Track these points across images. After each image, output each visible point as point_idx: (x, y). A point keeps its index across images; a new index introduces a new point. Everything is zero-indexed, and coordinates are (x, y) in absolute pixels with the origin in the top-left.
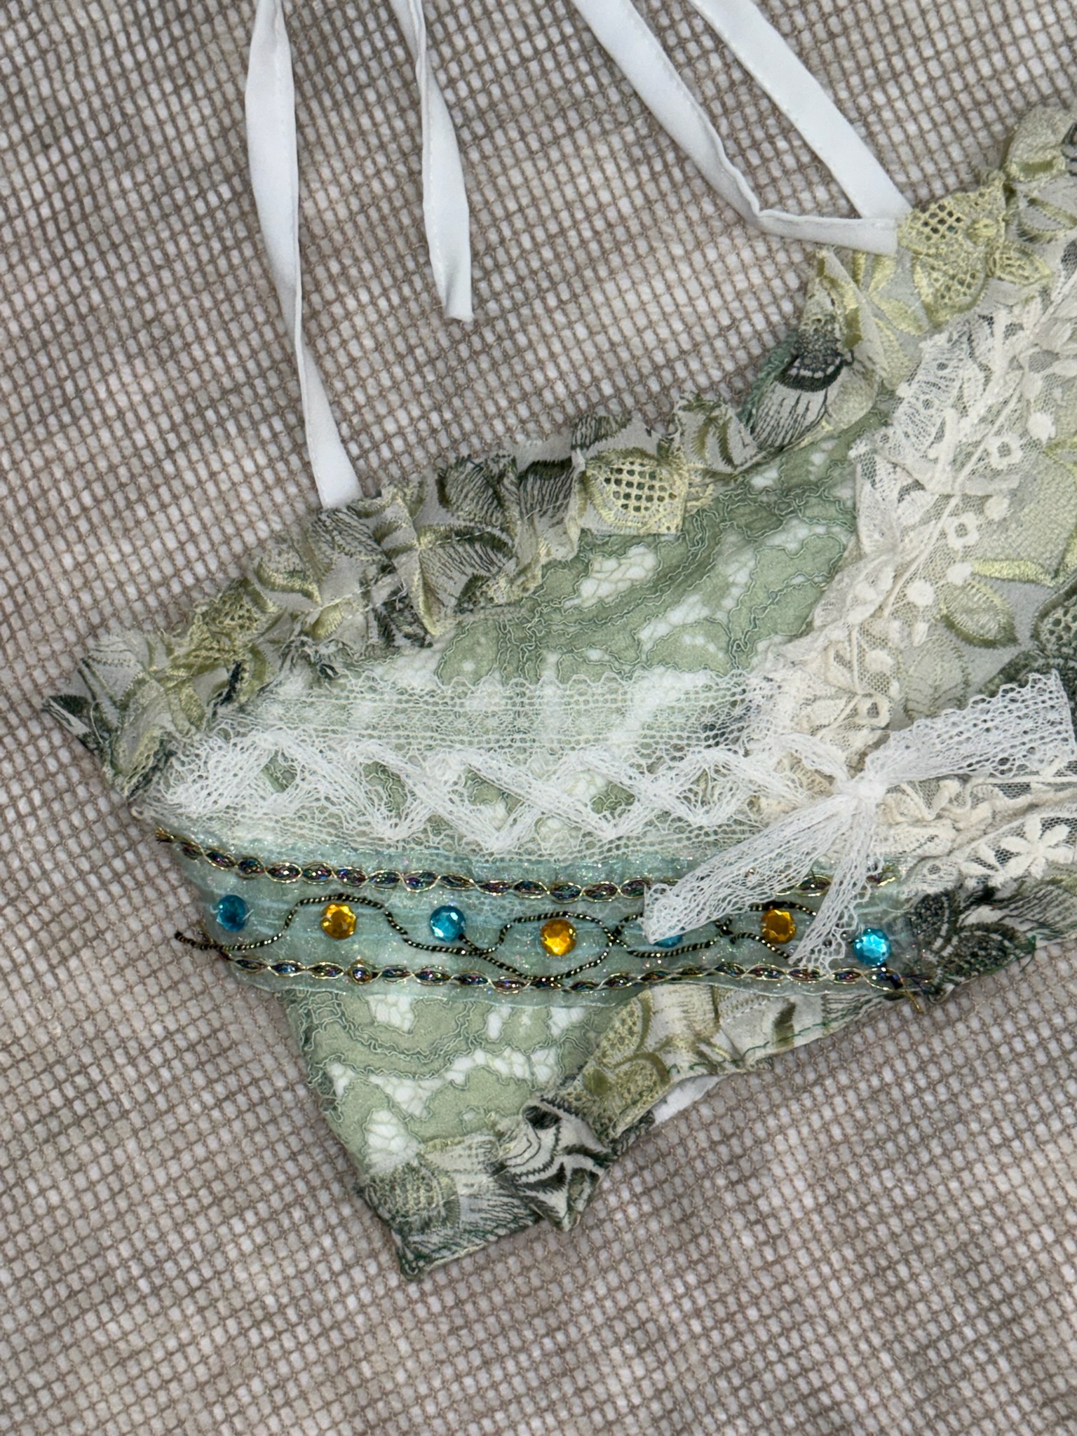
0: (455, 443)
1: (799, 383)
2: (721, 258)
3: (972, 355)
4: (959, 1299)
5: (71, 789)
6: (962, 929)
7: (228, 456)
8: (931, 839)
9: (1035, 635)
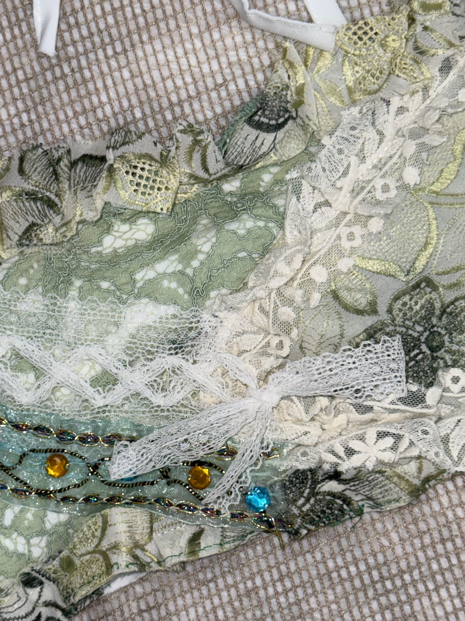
0: (35, 136)
1: (259, 126)
2: (222, 38)
3: (373, 124)
6: (318, 494)
8: (306, 433)
9: (390, 311)
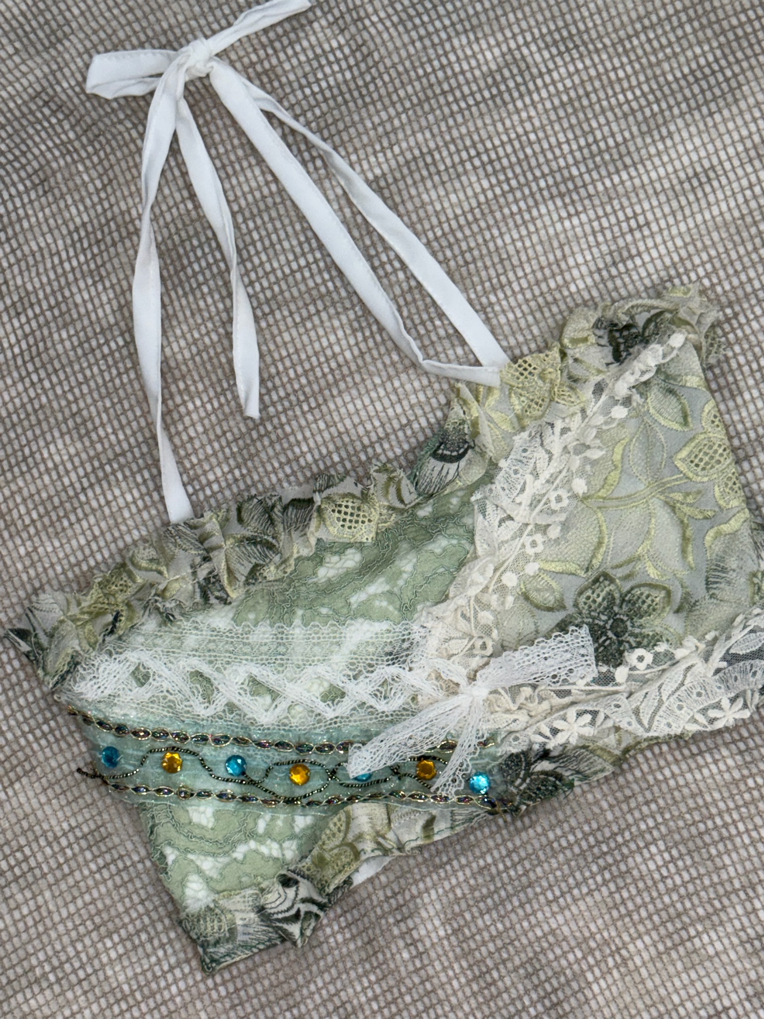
0: (248, 488)
1: (443, 458)
3: (542, 444)
4: (527, 992)
5: (19, 683)
6: (532, 774)
7: (117, 492)
8: (515, 721)
9: (576, 605)
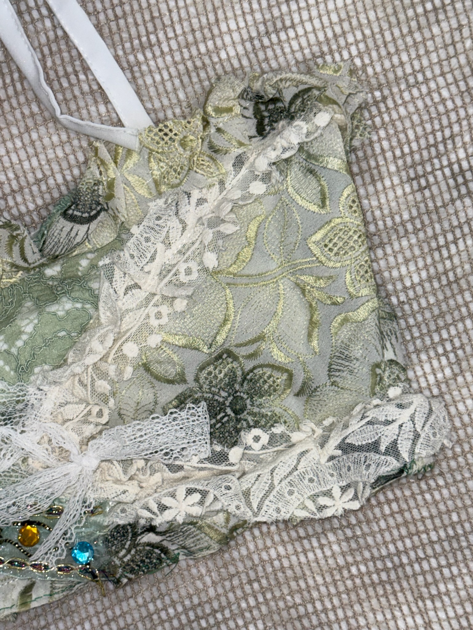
1: (73, 219)
2: (40, 138)
3: (177, 213)
6: (138, 545)
8: (124, 492)
9: (197, 380)
